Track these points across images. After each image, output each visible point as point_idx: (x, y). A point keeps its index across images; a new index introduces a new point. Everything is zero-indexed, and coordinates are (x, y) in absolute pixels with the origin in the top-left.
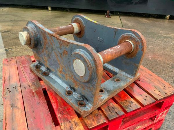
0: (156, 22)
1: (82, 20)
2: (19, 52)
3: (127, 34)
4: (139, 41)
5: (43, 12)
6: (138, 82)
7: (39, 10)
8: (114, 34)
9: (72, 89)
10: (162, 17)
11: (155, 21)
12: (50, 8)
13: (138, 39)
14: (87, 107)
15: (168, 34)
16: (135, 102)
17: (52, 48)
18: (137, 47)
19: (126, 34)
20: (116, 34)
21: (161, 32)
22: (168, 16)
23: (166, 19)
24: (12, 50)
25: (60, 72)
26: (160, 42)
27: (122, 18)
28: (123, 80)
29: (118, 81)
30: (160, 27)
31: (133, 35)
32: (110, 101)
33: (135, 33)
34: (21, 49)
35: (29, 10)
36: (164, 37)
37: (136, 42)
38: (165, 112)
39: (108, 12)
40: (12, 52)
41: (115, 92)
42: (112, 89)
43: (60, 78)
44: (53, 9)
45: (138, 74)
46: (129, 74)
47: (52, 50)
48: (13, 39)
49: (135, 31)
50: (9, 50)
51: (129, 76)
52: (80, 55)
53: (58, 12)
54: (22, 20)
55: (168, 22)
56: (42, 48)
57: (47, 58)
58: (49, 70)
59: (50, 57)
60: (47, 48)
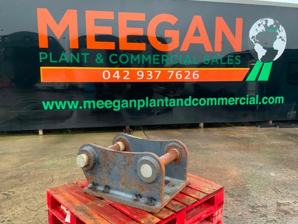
0: (190, 133)
1: (125, 138)
2: (25, 193)
3: (172, 144)
4: (182, 148)
5: (32, 139)
6: (190, 186)
7: (23, 137)
8: (160, 145)
9: (138, 197)
10: (195, 126)
11: (188, 132)
12: (41, 132)
14: (156, 205)
15: (207, 145)
16: (192, 199)
17: (114, 163)
18: (181, 153)
19: (170, 144)
20: (162, 145)
21: (199, 143)
22: (202, 125)
23: (200, 128)
24: (14, 192)
25: (124, 184)
26: (200, 155)
27: (147, 132)
28: (178, 185)
29: (173, 186)
30: (196, 138)
31: (176, 144)
32: (172, 201)
33: (177, 142)
34: (27, 190)
35: (7, 137)
36: (204, 149)
37: (180, 149)
38: (220, 210)
39: (128, 127)
40: (15, 195)
41: (174, 193)
42: (171, 192)
43: (123, 191)
44: (46, 132)
45: (188, 179)
46: (180, 179)
47: (114, 165)
48: (7, 179)
49: (177, 140)
50: (10, 193)
51: (181, 181)
52: (146, 160)
53: (53, 135)
54: (5, 153)
55: (204, 131)
56: (100, 167)
57: (106, 175)
58: (107, 188)
59: (111, 172)
60: (108, 165)
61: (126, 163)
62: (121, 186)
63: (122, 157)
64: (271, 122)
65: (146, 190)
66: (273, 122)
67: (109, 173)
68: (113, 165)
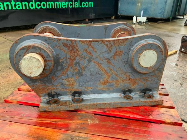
1: (55, 28)
3: (119, 27)
8: (105, 31)
9: (128, 93)
13: (130, 29)
19: (117, 27)
20: (107, 30)
25: (105, 83)
31: (125, 26)
47: (90, 61)
56: (62, 69)
57: (74, 79)
58: (77, 95)
59: (84, 73)
60: (78, 63)
61: (112, 54)
62: (101, 87)
63: (105, 47)
64: (87, 20)
65: (140, 82)
66: (88, 20)
67: (81, 74)
68: (87, 62)
